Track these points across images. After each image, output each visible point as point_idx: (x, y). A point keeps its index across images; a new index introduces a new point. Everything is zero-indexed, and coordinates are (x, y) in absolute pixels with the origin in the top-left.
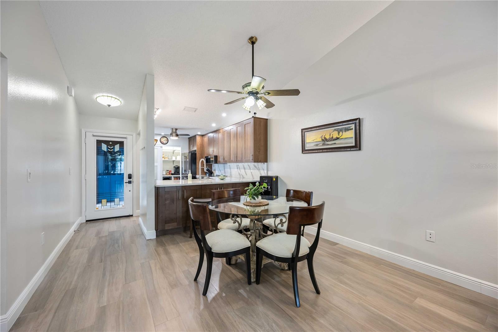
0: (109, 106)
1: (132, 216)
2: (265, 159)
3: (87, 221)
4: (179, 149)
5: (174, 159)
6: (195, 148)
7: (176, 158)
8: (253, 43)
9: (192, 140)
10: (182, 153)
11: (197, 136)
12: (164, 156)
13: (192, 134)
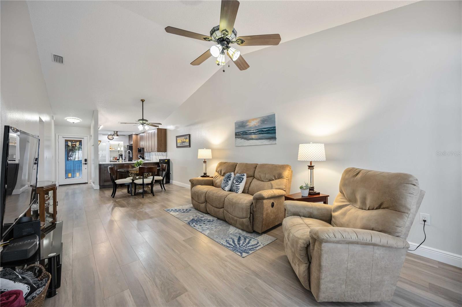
0: (73, 123)
1: (87, 183)
2: (165, 150)
3: (59, 185)
4: (122, 143)
5: (119, 149)
6: (132, 143)
7: (120, 149)
8: (143, 102)
9: (130, 136)
10: (124, 145)
11: (133, 135)
12: (111, 147)
13: (130, 134)
